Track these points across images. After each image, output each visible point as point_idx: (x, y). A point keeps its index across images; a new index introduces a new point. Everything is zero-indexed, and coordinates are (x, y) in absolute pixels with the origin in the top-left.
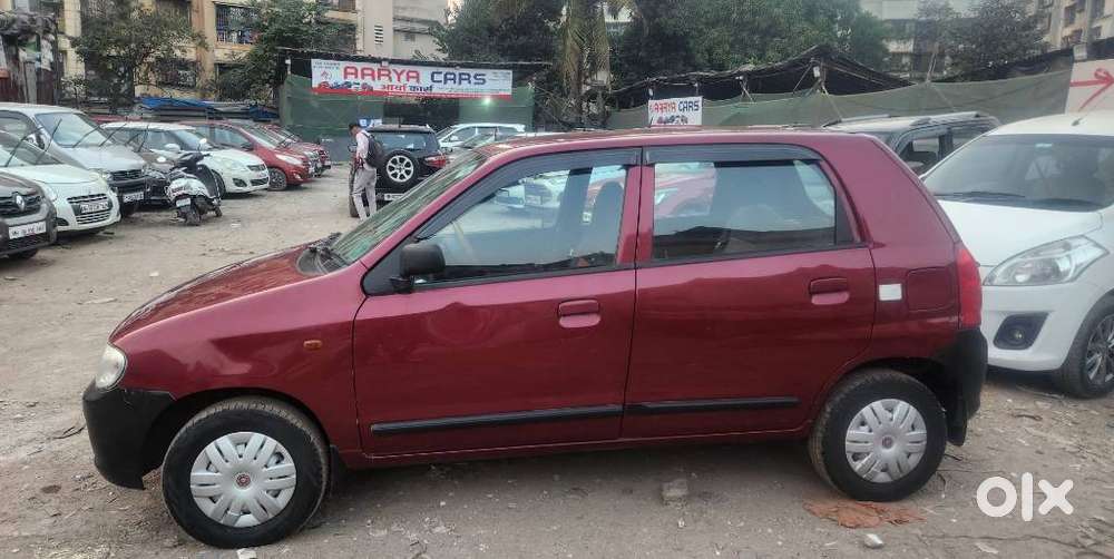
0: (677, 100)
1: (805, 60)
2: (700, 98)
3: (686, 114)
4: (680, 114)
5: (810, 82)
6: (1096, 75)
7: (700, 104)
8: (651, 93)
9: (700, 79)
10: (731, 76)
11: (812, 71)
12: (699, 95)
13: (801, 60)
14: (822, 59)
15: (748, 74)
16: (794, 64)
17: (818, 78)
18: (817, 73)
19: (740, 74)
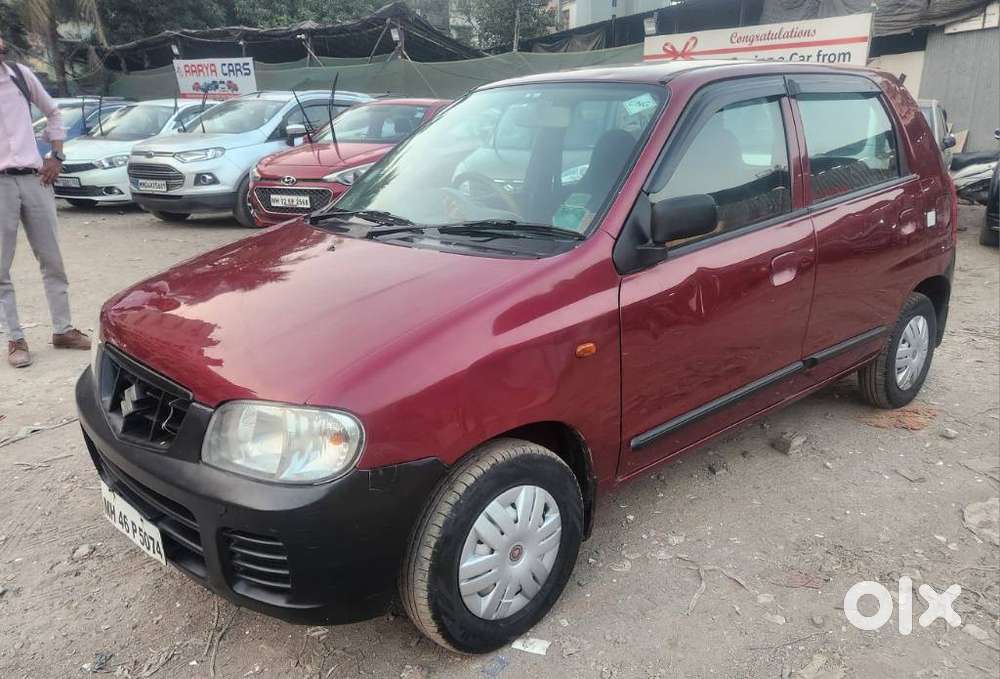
0: (218, 62)
1: (380, 20)
2: (249, 60)
3: (233, 78)
4: (226, 79)
5: (388, 46)
6: (664, 49)
7: (251, 66)
8: (176, 50)
9: (246, 36)
10: (289, 33)
11: (388, 35)
12: (247, 56)
13: (374, 20)
14: (398, 20)
15: (310, 32)
16: (367, 25)
17: (397, 41)
18: (395, 36)
19: (300, 31)
